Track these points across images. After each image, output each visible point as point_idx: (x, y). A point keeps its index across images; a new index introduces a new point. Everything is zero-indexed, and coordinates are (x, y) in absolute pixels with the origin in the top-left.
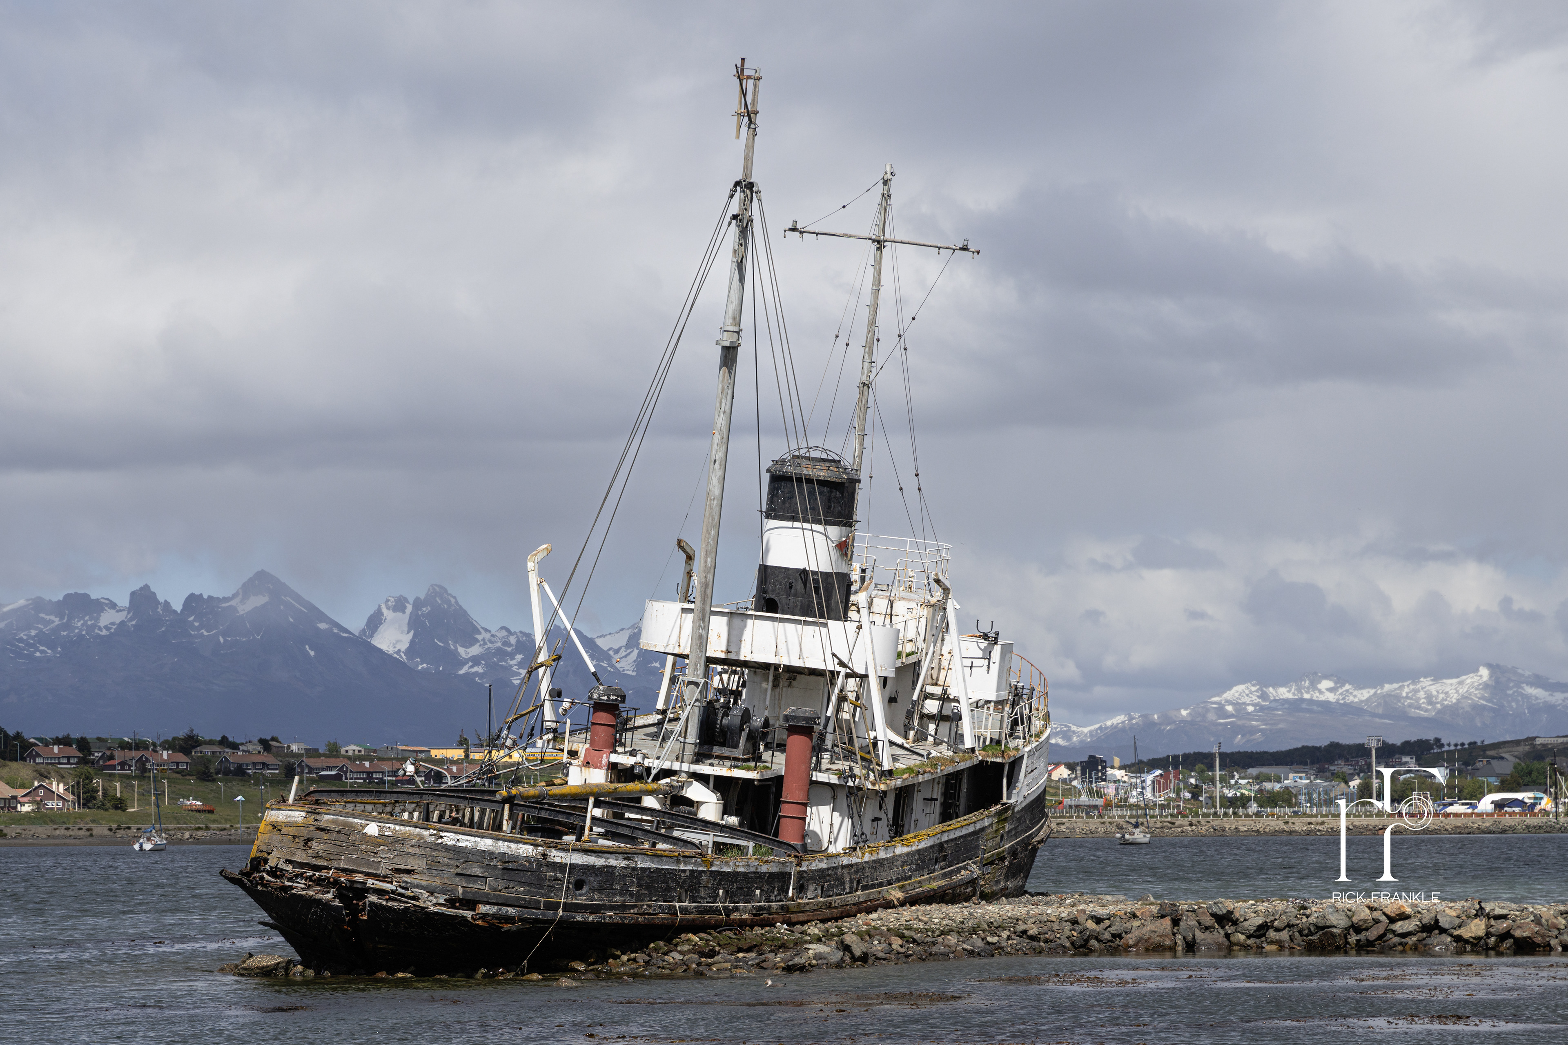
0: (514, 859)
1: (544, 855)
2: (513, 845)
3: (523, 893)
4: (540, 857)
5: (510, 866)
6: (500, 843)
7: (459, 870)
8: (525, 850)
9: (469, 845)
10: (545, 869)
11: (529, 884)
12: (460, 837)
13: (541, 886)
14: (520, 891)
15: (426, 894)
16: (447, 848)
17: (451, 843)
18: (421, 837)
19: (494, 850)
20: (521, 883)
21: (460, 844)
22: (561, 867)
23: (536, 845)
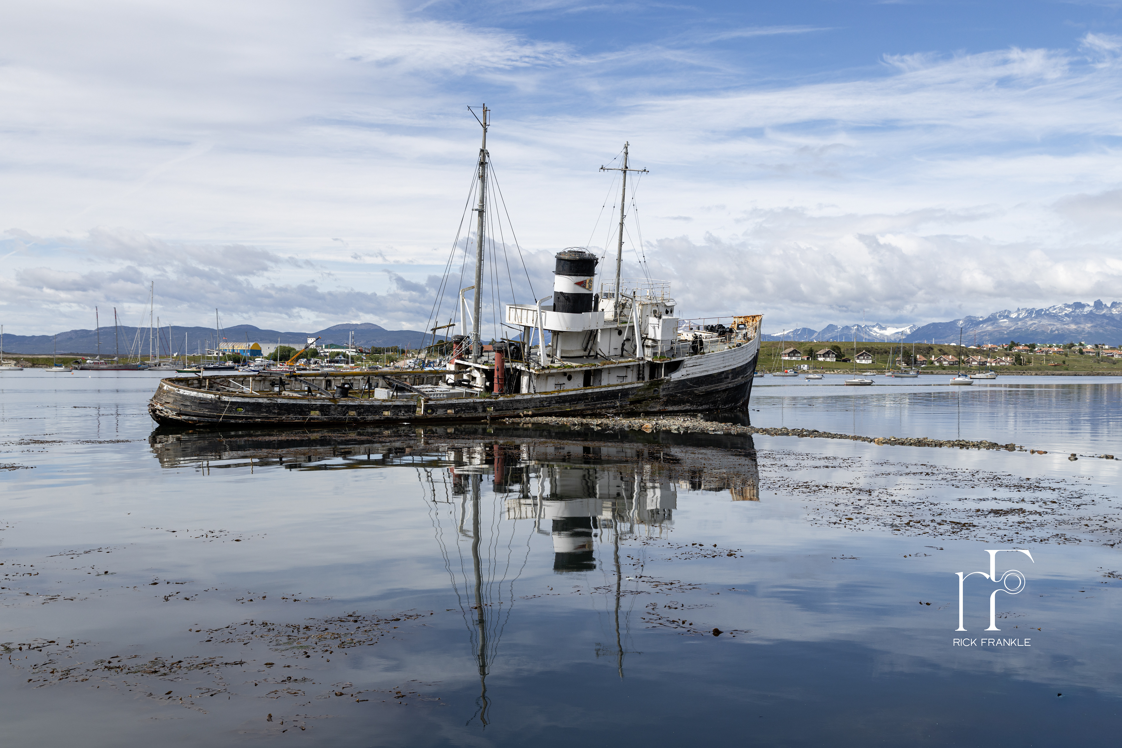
0: (205, 399)
1: (219, 398)
2: (205, 395)
3: (207, 412)
4: (217, 399)
5: (202, 402)
6: (200, 393)
7: (182, 403)
8: (210, 396)
9: (188, 394)
10: (219, 403)
11: (210, 409)
12: (185, 391)
13: (217, 410)
14: (206, 412)
15: (170, 411)
16: (180, 395)
17: (182, 393)
18: (174, 391)
19: (197, 396)
20: (206, 408)
21: (185, 394)
22: (226, 402)
23: (215, 395)
